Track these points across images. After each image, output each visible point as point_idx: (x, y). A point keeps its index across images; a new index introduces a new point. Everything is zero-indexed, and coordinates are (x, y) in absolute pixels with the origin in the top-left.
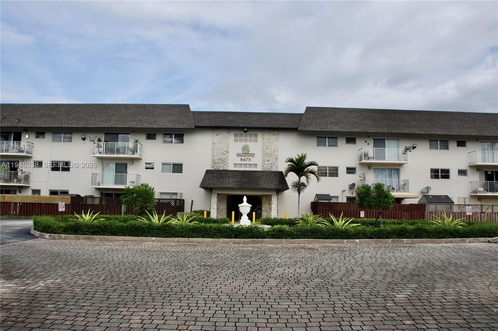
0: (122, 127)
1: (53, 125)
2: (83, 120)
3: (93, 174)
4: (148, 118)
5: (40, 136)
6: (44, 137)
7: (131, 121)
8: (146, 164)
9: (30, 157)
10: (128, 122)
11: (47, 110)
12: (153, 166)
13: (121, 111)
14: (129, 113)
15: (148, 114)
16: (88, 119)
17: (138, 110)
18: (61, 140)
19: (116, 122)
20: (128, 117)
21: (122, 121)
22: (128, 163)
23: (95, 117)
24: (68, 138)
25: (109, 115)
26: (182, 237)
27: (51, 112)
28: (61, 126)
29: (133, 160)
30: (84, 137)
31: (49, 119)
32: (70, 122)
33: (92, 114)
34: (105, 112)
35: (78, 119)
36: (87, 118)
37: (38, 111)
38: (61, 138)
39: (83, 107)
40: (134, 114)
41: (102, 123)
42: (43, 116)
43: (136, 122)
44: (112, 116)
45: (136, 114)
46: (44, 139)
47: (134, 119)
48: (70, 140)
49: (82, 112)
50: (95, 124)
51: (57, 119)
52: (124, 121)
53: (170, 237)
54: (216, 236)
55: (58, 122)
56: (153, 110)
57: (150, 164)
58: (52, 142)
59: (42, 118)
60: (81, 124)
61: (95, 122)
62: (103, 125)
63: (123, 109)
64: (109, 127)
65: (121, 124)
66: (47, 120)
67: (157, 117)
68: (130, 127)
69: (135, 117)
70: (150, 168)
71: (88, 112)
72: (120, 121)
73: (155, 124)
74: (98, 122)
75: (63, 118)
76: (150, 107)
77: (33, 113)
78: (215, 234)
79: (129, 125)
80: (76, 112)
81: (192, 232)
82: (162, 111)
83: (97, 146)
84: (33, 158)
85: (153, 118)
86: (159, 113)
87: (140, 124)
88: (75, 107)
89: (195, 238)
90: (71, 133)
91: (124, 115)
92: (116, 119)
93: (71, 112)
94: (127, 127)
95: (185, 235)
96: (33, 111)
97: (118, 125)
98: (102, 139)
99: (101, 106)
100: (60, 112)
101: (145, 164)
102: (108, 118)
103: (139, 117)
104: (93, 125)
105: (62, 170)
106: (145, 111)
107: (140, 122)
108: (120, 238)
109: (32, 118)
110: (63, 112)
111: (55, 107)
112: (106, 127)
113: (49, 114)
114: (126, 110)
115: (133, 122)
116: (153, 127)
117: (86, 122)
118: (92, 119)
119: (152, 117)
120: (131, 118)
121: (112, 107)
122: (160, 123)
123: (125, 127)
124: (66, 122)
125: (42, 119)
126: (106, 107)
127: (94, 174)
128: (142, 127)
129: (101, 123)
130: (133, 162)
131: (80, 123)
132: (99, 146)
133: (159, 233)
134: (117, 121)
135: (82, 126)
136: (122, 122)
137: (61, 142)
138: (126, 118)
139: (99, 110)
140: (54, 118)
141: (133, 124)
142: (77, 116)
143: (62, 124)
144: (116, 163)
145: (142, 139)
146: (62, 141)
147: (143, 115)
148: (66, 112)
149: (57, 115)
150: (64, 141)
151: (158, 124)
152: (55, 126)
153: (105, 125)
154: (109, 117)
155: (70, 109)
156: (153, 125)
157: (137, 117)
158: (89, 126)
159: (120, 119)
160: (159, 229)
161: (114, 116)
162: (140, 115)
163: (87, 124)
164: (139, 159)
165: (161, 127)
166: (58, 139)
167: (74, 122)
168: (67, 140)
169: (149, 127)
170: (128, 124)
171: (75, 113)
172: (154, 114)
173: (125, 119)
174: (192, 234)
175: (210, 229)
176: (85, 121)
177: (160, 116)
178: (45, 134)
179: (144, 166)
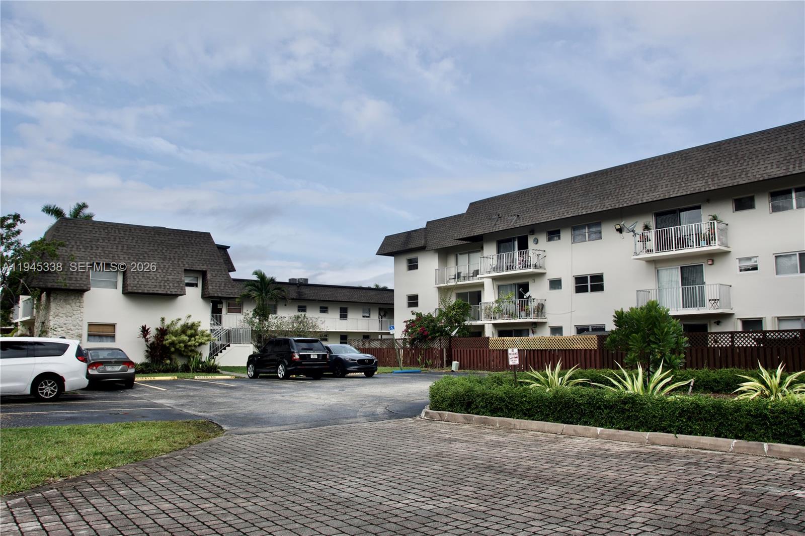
0: (679, 195)
1: (565, 214)
2: (610, 198)
3: (638, 291)
4: (728, 168)
5: (555, 236)
6: (559, 239)
7: (696, 180)
8: (740, 260)
9: (543, 274)
10: (689, 184)
11: (555, 192)
12: (756, 263)
13: (674, 166)
14: (689, 165)
15: (727, 159)
16: (619, 192)
17: (707, 156)
18: (585, 238)
19: (667, 189)
20: (688, 174)
21: (678, 184)
22: (704, 264)
23: (630, 186)
24: (595, 233)
25: (653, 178)
26: (664, 430)
27: (562, 193)
28: (577, 214)
29: (713, 257)
30: (619, 228)
31: (558, 206)
32: (590, 204)
33: (625, 182)
34: (647, 173)
35: (602, 197)
36: (617, 191)
37: (543, 196)
38: (585, 235)
39: (609, 173)
40: (699, 165)
41: (643, 195)
42: (550, 202)
43: (704, 181)
44: (660, 179)
45: (705, 164)
46: (559, 241)
47: (700, 176)
48: (599, 236)
49: (607, 182)
50: (631, 200)
51: (571, 204)
52: (682, 183)
53: (637, 428)
54: (751, 434)
55: (573, 208)
56: (739, 148)
57: (749, 259)
58: (572, 243)
59: (549, 206)
60: (608, 203)
61: (630, 196)
62: (644, 199)
63: (678, 161)
64: (655, 200)
65: (676, 190)
66: (556, 209)
67: (747, 160)
68: (694, 192)
69: (701, 171)
70: (751, 268)
71: (618, 181)
72: (674, 185)
73: (743, 176)
74: (635, 195)
75: (579, 199)
76: (731, 144)
77: (537, 201)
78: (747, 426)
79: (692, 189)
80: (599, 186)
81: (689, 419)
82: (755, 147)
83: (641, 239)
84: (547, 274)
85: (739, 165)
86: (751, 151)
87: (713, 183)
88: (597, 176)
89: (696, 434)
90: (599, 224)
91: (681, 173)
92: (666, 183)
93: (590, 186)
94: (689, 193)
95: (670, 426)
96: (535, 198)
97: (671, 193)
98: (650, 226)
99: (639, 165)
100: (574, 191)
101: (738, 260)
102: (652, 184)
103: (709, 169)
104: (628, 202)
105: (592, 290)
106: (721, 155)
107: (713, 178)
108: (535, 424)
109: (534, 209)
110: (578, 190)
111: (566, 184)
112: (650, 200)
113: (558, 197)
114: (684, 161)
115: (698, 182)
116: (740, 183)
117: (615, 199)
118: (625, 192)
119: (736, 163)
120: (695, 175)
121: (659, 162)
122: (753, 171)
123: (684, 194)
124: (583, 206)
125: (549, 208)
126: (647, 164)
127: (640, 291)
128: (716, 188)
129: (641, 196)
130: (713, 261)
131: (606, 204)
132: (644, 239)
133: (613, 417)
134: (669, 186)
135: (609, 208)
136: (677, 187)
137: (586, 241)
138: (686, 177)
139: (636, 172)
140: (566, 202)
141: (698, 185)
142: (600, 191)
143: (578, 210)
144: (681, 268)
145: (727, 213)
146: (587, 239)
147: (717, 164)
148: (584, 189)
149: (571, 197)
150: (589, 240)
151: (749, 175)
152: (568, 216)
153: (648, 198)
154: (655, 181)
155: (590, 182)
156: (739, 180)
157: (705, 170)
158: (621, 206)
159: (674, 182)
160: (611, 407)
161: (664, 179)
162: (712, 165)
163: (617, 202)
164: (724, 254)
165: (756, 180)
166: (580, 237)
167: (596, 203)
168: (593, 236)
169: (731, 185)
170: (690, 187)
171: (597, 187)
172: (739, 157)
173: (684, 180)
174: (690, 423)
175: (736, 412)
176: (614, 197)
177: (753, 156)
178: (561, 233)
179: (736, 265)
